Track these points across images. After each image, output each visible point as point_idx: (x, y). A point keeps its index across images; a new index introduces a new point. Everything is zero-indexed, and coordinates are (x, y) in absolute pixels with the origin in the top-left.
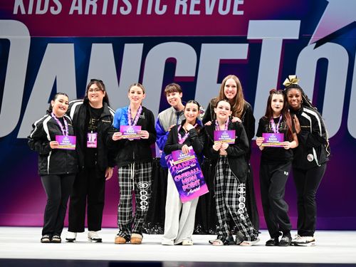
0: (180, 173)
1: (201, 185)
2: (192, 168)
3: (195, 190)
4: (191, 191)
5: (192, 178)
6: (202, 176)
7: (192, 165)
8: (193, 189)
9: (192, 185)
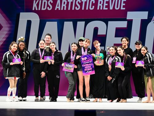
0: (85, 64)
1: (92, 70)
2: (90, 63)
3: (89, 72)
4: (88, 72)
5: (89, 67)
6: (93, 67)
8: (88, 71)
9: (89, 69)
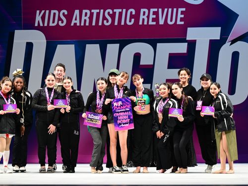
0: (118, 112)
1: (130, 123)
2: (126, 111)
4: (122, 125)
5: (125, 117)
7: (127, 109)
8: (124, 124)
9: (124, 121)
